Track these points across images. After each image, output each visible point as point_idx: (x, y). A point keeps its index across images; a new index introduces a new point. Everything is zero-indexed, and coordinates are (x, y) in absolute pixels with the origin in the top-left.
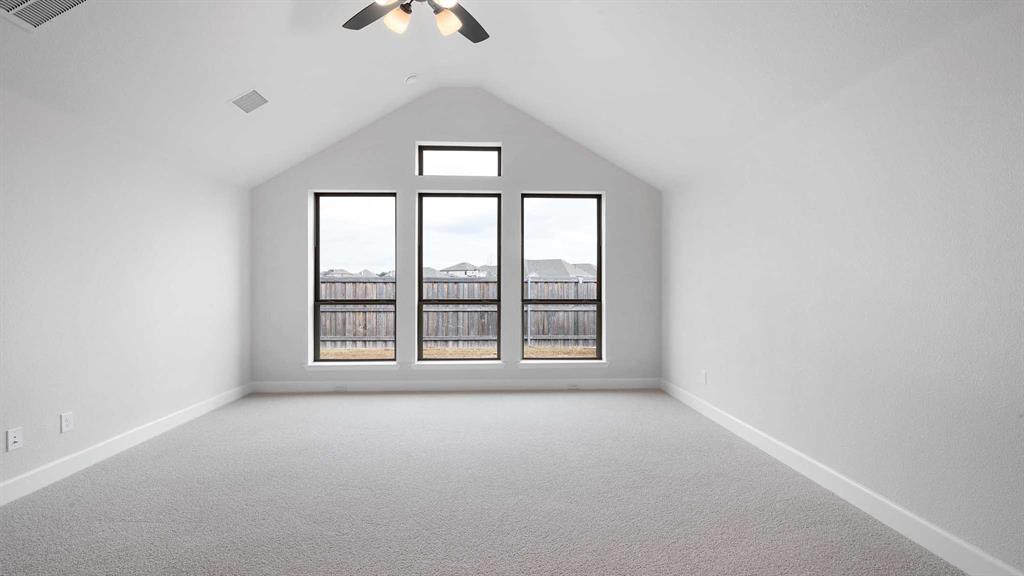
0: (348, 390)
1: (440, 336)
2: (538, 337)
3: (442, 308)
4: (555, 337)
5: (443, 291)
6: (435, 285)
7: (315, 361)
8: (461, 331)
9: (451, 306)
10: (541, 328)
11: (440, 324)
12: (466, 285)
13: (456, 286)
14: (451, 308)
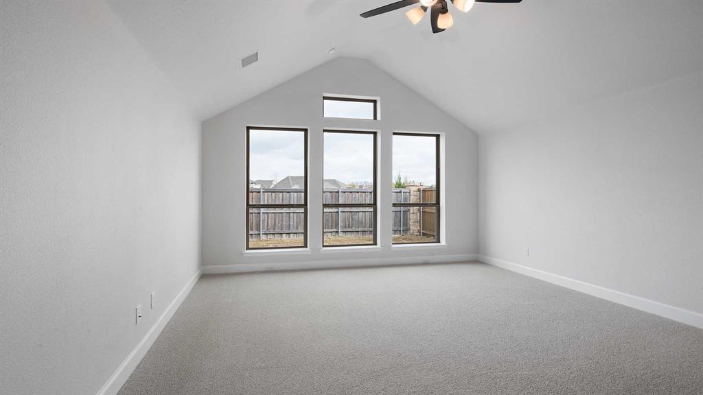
0: (275, 269)
1: (277, 231)
2: (345, 230)
3: (278, 210)
4: (357, 230)
5: (279, 198)
6: (274, 194)
7: (247, 249)
8: (291, 227)
9: (285, 209)
10: (347, 223)
11: (277, 221)
12: (295, 194)
13: (288, 194)
14: (285, 210)
